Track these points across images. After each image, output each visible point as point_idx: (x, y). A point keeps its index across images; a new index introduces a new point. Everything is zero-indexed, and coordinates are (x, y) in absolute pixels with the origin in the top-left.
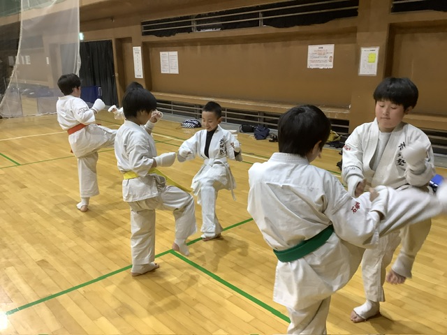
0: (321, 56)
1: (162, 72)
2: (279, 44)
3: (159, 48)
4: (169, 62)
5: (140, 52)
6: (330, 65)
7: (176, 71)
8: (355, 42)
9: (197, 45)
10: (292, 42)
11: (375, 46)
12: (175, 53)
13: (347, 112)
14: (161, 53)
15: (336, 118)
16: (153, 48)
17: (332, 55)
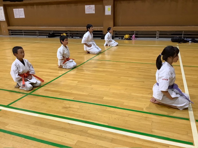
0: (90, 9)
1: (15, 17)
2: (73, 5)
3: (12, 7)
4: (19, 13)
5: (3, 9)
6: (94, 12)
7: (24, 17)
8: (103, 4)
9: (34, 6)
10: (78, 4)
11: (110, 5)
12: (23, 9)
13: (102, 27)
14: (14, 9)
15: (99, 30)
16: (9, 7)
17: (94, 9)
